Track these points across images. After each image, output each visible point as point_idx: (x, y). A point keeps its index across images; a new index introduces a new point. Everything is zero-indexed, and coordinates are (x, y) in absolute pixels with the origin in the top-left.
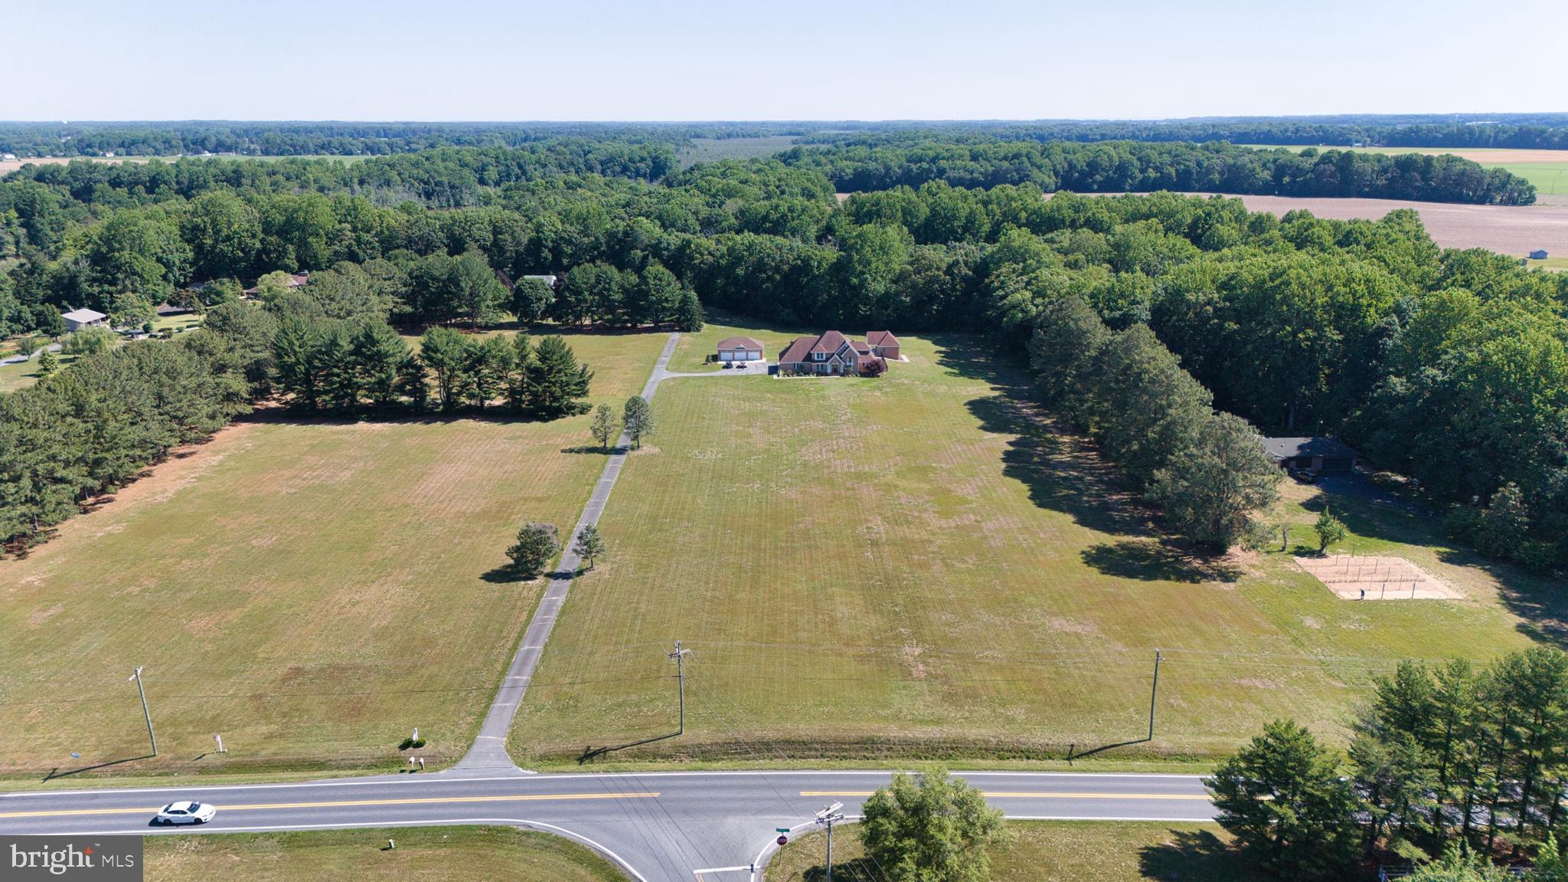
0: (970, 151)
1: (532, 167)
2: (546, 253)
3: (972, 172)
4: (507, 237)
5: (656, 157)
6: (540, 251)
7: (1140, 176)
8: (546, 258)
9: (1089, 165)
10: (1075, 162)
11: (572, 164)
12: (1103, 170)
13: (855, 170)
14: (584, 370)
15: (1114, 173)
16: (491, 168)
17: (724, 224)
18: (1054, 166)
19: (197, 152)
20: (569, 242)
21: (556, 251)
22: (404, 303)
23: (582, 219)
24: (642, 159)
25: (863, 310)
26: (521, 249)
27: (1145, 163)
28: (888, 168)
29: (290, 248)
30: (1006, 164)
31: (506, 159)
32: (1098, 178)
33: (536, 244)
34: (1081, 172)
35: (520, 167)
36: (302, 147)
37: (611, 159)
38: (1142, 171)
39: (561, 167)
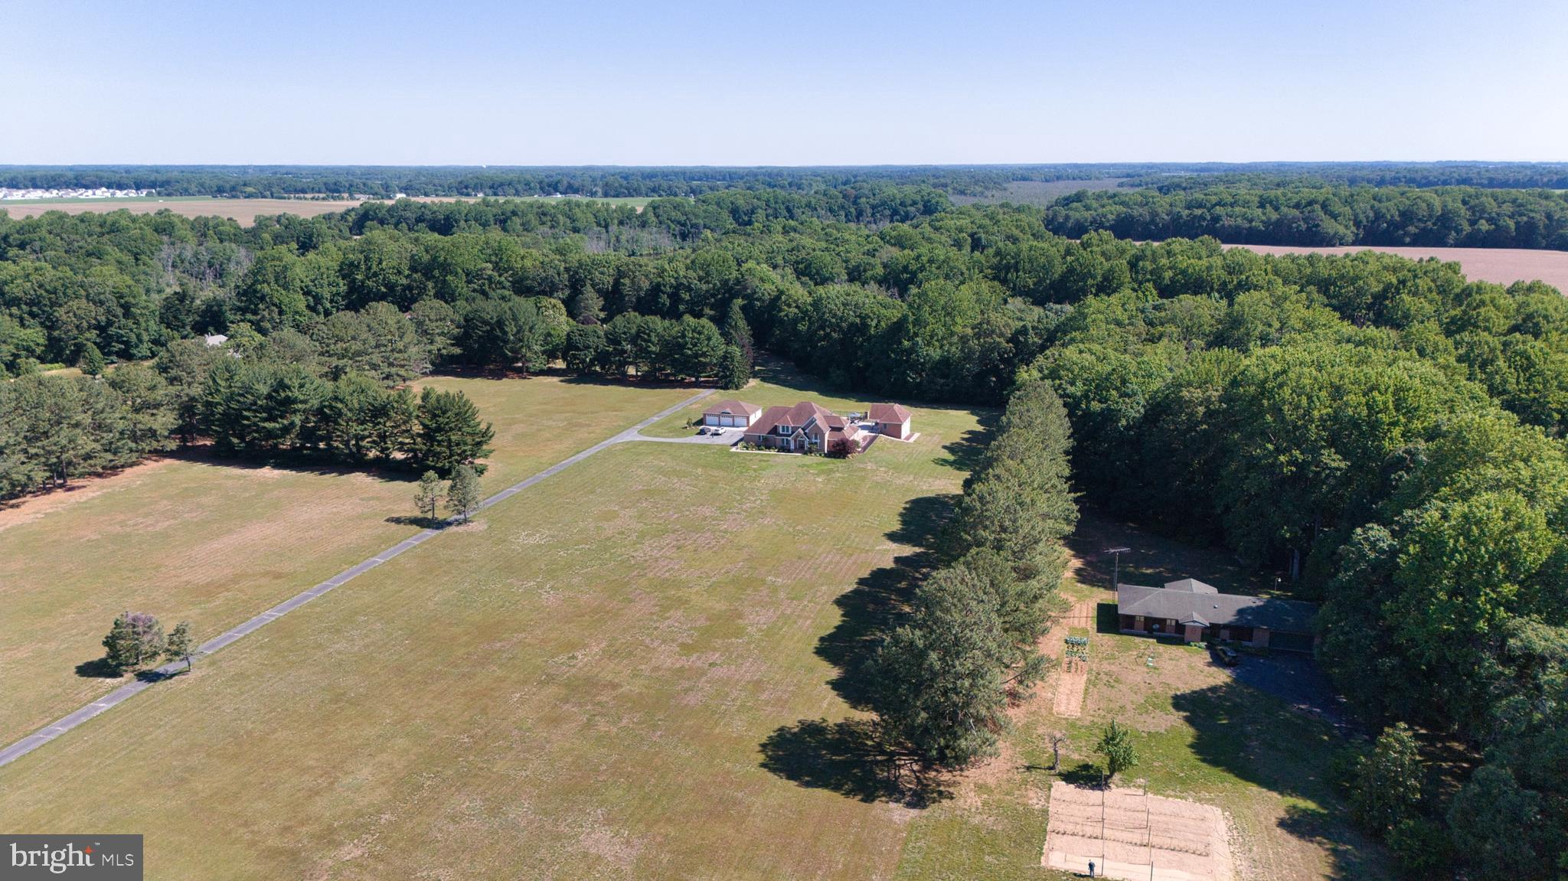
0: (1261, 196)
1: (800, 211)
2: (665, 299)
3: (1251, 221)
4: (627, 281)
5: (929, 201)
6: (657, 296)
7: (1467, 228)
8: (664, 304)
9: (1402, 214)
10: (1384, 211)
11: (843, 207)
12: (1419, 220)
13: (1118, 215)
14: (488, 429)
15: (1434, 224)
16: (760, 211)
17: (869, 273)
18: (1356, 216)
19: (549, 194)
20: (689, 289)
21: (675, 297)
22: (453, 345)
23: (706, 267)
24: (914, 203)
25: (912, 377)
26: (642, 294)
27: (1477, 212)
28: (1154, 214)
29: (430, 285)
30: (1296, 212)
31: (776, 203)
32: (1412, 229)
33: (656, 289)
34: (1391, 223)
35: (788, 210)
36: (635, 190)
37: (883, 204)
38: (1472, 223)
39: (831, 210)
